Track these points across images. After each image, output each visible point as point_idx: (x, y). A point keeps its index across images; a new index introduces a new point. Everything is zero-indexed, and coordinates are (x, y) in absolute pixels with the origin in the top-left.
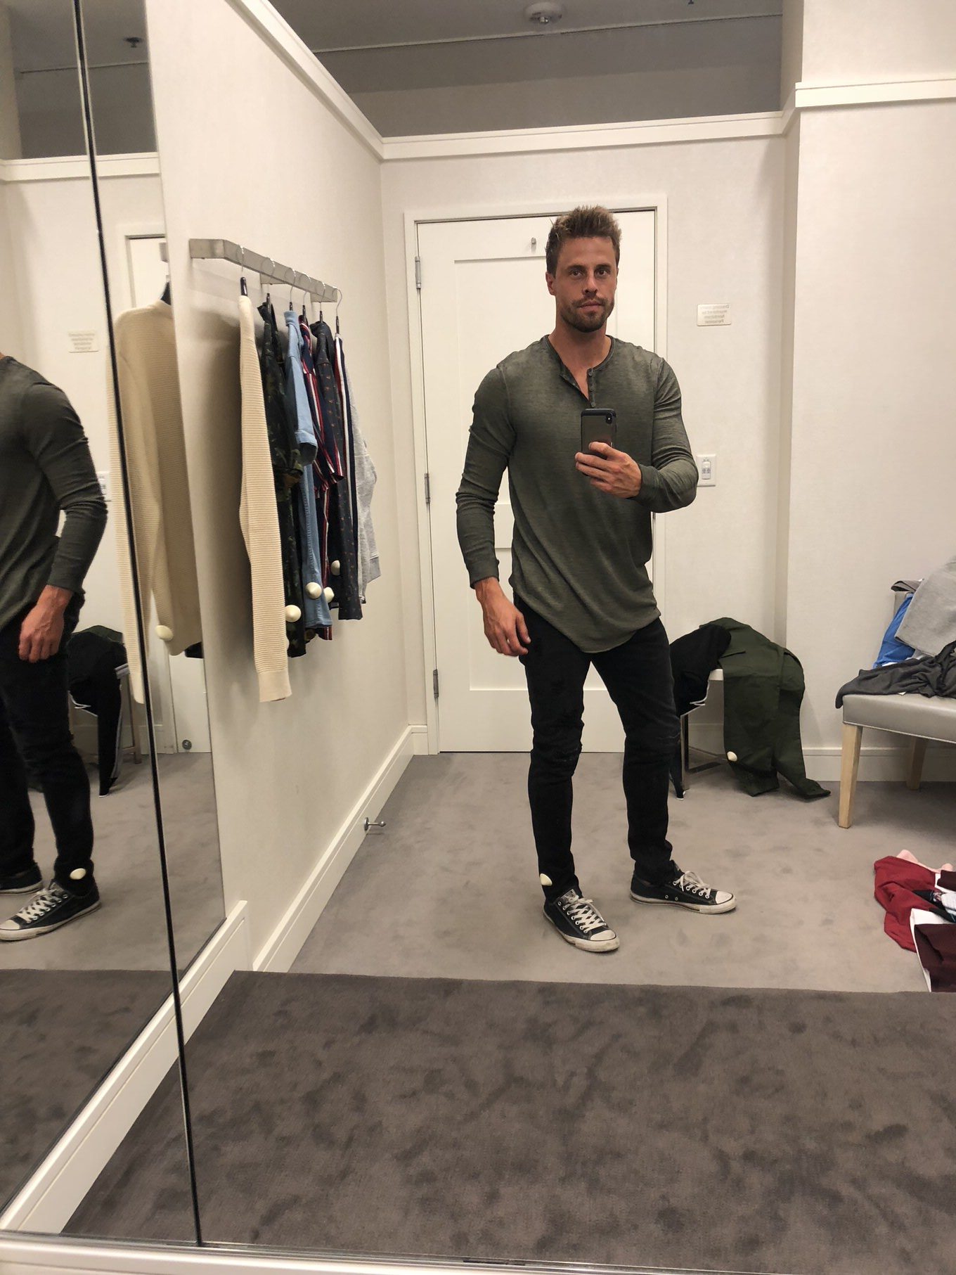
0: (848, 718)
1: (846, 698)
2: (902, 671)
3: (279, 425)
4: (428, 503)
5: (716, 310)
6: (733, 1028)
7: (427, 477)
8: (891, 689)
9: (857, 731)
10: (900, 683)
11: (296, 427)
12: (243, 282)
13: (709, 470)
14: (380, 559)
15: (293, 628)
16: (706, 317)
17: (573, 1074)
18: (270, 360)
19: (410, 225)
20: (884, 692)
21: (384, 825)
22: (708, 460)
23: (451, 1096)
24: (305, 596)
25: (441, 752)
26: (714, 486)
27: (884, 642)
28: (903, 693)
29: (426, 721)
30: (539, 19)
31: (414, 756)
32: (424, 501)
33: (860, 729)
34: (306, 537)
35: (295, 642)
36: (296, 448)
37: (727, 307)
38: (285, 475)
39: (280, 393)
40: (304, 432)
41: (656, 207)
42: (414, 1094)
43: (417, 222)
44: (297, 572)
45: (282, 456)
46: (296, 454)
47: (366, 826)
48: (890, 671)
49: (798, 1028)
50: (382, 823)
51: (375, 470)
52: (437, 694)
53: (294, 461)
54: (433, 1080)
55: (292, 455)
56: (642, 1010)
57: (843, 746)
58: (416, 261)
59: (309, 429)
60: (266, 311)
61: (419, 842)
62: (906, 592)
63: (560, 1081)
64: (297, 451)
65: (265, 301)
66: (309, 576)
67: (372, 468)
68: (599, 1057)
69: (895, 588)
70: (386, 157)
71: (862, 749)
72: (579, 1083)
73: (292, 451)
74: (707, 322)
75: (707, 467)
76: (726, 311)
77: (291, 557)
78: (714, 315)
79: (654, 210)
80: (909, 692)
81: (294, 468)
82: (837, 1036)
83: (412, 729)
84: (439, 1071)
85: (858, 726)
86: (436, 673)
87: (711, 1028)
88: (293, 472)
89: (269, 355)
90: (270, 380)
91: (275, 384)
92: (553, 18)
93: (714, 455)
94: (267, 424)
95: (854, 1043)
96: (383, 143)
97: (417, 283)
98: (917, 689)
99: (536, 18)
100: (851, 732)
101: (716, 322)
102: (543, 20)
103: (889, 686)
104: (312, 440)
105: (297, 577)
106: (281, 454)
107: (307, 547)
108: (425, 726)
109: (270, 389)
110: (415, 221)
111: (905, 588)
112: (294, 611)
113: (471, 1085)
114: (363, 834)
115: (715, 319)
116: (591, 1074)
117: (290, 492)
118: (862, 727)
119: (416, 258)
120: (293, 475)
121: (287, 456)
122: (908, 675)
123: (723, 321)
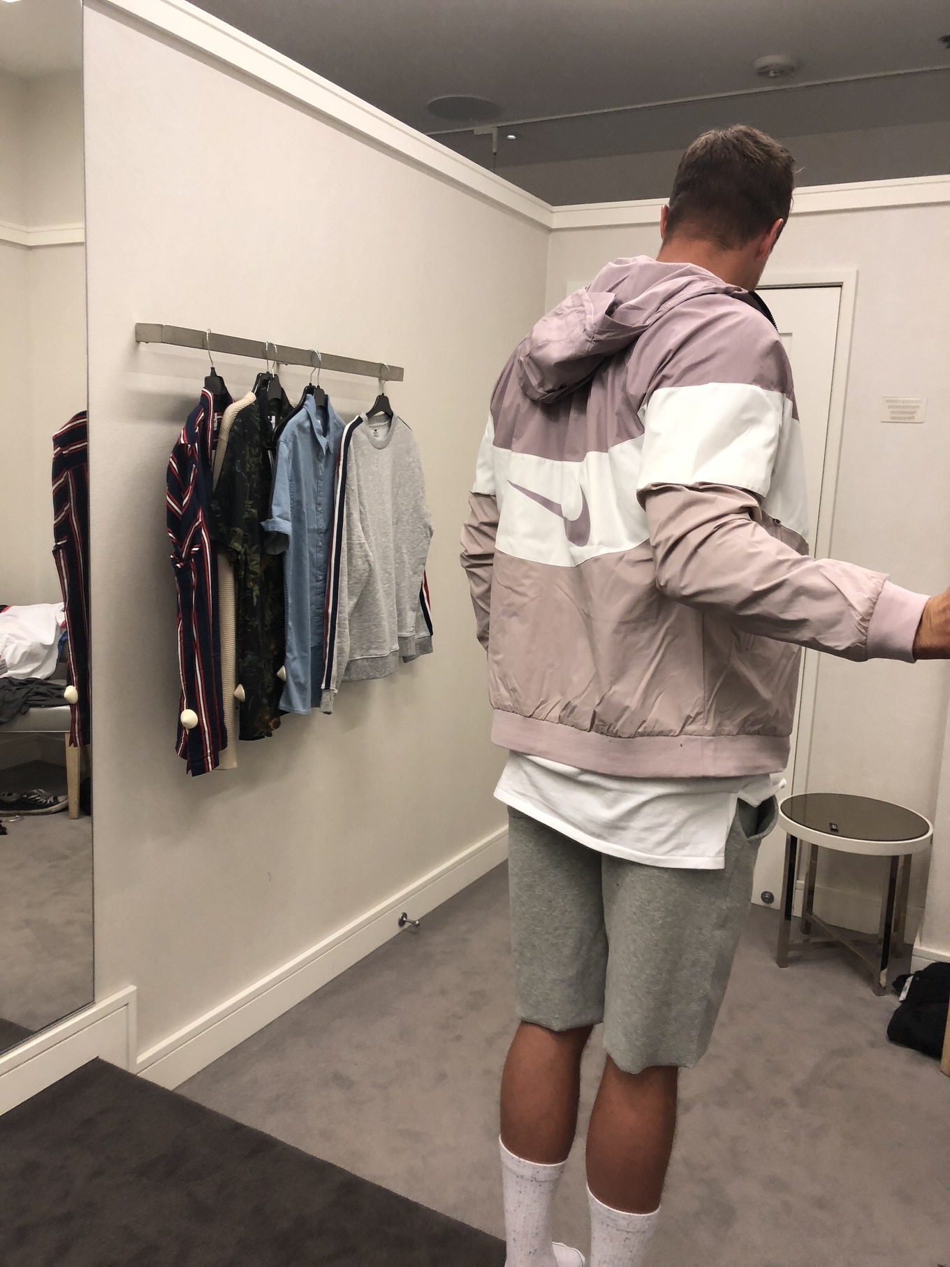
5: (906, 404)
16: (891, 412)
21: (419, 925)
30: (768, 72)
37: (921, 402)
41: (843, 283)
47: (402, 923)
50: (417, 922)
61: (445, 953)
70: (554, 227)
74: (894, 418)
76: (918, 407)
78: (904, 410)
79: (841, 286)
92: (783, 72)
96: (552, 212)
99: (764, 72)
101: (904, 418)
102: (772, 74)
114: (396, 930)
115: (905, 416)
123: (913, 418)
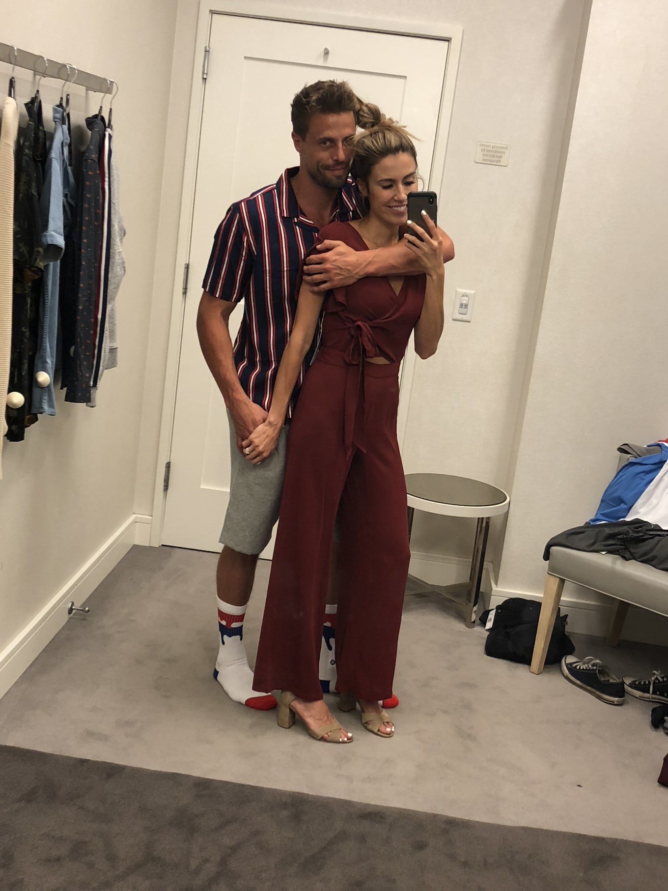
0: (552, 570)
1: (554, 549)
2: (608, 531)
3: (26, 222)
4: (185, 293)
5: (494, 149)
6: (362, 838)
7: (187, 267)
8: (595, 547)
9: (559, 583)
10: (603, 543)
11: (45, 226)
12: (12, 83)
13: (466, 306)
14: (118, 350)
15: (15, 413)
16: (483, 155)
17: (206, 861)
18: (26, 160)
19: (205, 15)
20: (587, 549)
21: (89, 611)
22: (467, 296)
23: (91, 866)
24: (34, 384)
25: (162, 545)
26: (469, 322)
27: (602, 501)
28: (604, 553)
29: (152, 511)
31: (135, 545)
32: (181, 291)
33: (562, 581)
34: (42, 328)
35: (14, 428)
36: (41, 247)
37: (506, 148)
38: (25, 270)
39: (32, 192)
40: (53, 233)
41: (451, 38)
42: (58, 859)
43: (213, 12)
44: (26, 362)
45: (26, 253)
46: (39, 252)
47: (71, 610)
48: (597, 530)
49: (421, 846)
50: (87, 609)
51: (126, 265)
52: (166, 487)
53: (36, 259)
54: (78, 850)
55: (35, 253)
56: (285, 813)
57: (544, 594)
58: (206, 51)
59: (59, 230)
60: (34, 108)
61: (120, 632)
62: (629, 456)
63: (194, 864)
64: (41, 250)
65: (34, 96)
66: (40, 365)
67: (123, 263)
68: (234, 849)
69: (620, 450)
71: (562, 598)
72: (211, 868)
73: (36, 249)
74: (484, 160)
75: (464, 302)
76: (504, 153)
77: (23, 346)
78: (493, 154)
79: (448, 41)
80: (610, 552)
81: (35, 265)
82: (452, 857)
83: (136, 518)
84: (86, 843)
85: (560, 578)
86: (168, 465)
87: (343, 836)
88: (33, 269)
89: (26, 155)
90: (24, 178)
91: (28, 184)
93: (474, 292)
94: (14, 220)
95: (465, 864)
97: (203, 73)
98: (618, 551)
100: (554, 583)
101: (494, 161)
103: (593, 544)
104: (60, 241)
105: (26, 367)
106: (24, 249)
107: (42, 337)
108: (151, 517)
109: (22, 188)
110: (211, 11)
111: (629, 451)
112: (18, 398)
113: (112, 858)
114: (66, 617)
115: (493, 159)
116: (223, 862)
117: (30, 284)
118: (565, 580)
119: (206, 47)
120: (34, 272)
121: (31, 252)
122: (612, 536)
123: (500, 161)
